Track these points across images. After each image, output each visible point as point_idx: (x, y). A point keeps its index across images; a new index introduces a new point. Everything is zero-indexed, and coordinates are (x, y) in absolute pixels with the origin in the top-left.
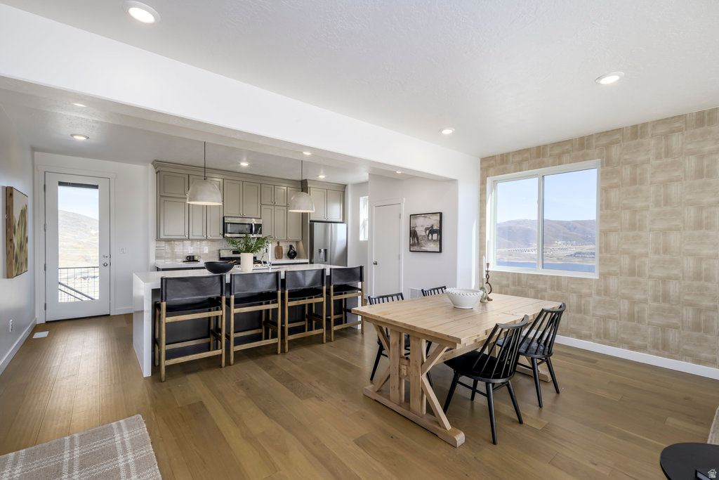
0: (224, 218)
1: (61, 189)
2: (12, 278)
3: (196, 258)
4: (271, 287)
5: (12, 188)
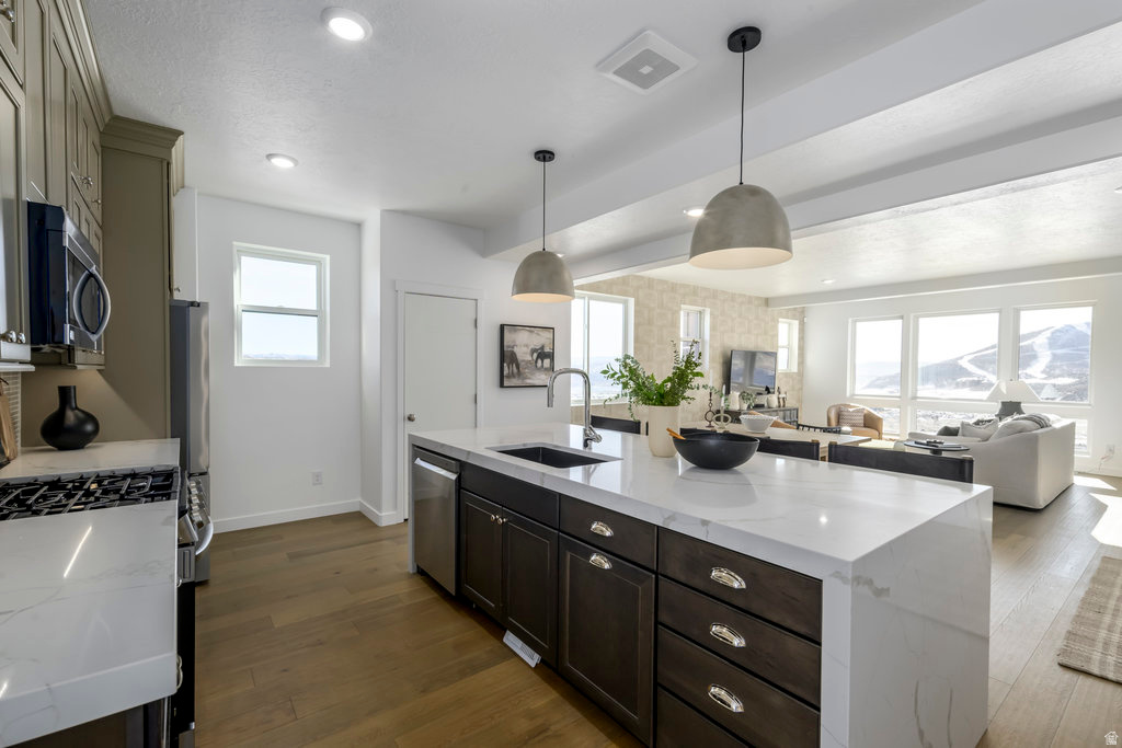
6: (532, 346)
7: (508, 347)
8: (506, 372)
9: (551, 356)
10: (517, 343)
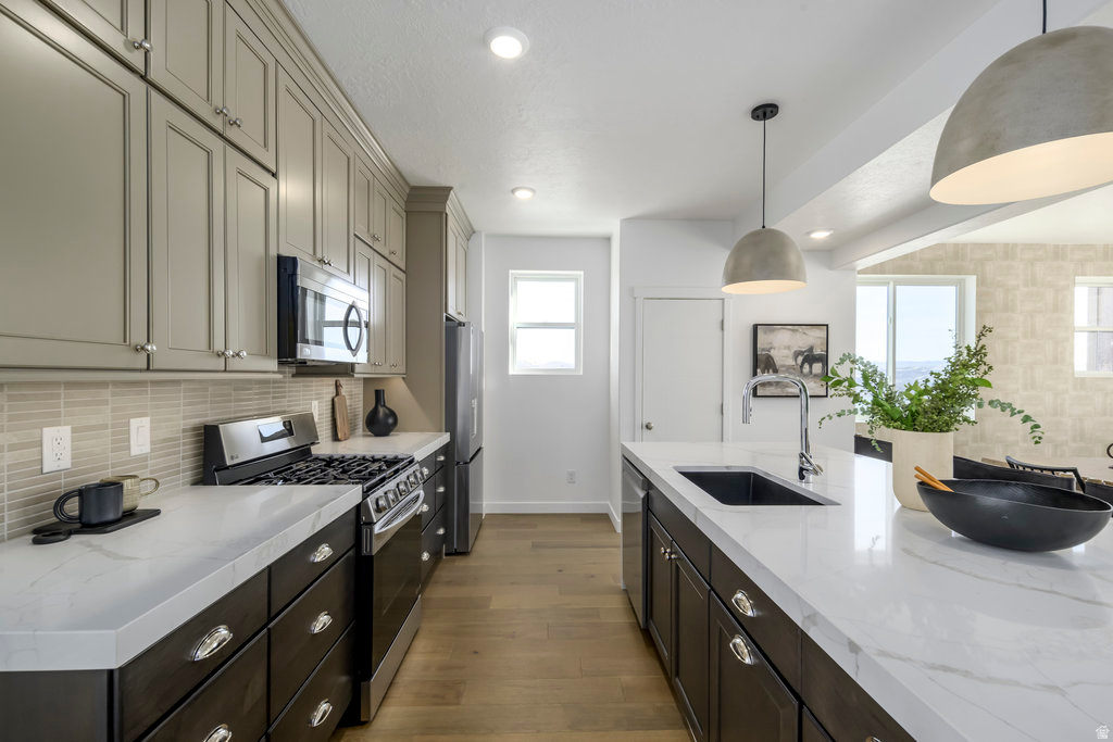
9: (824, 359)
10: (775, 345)
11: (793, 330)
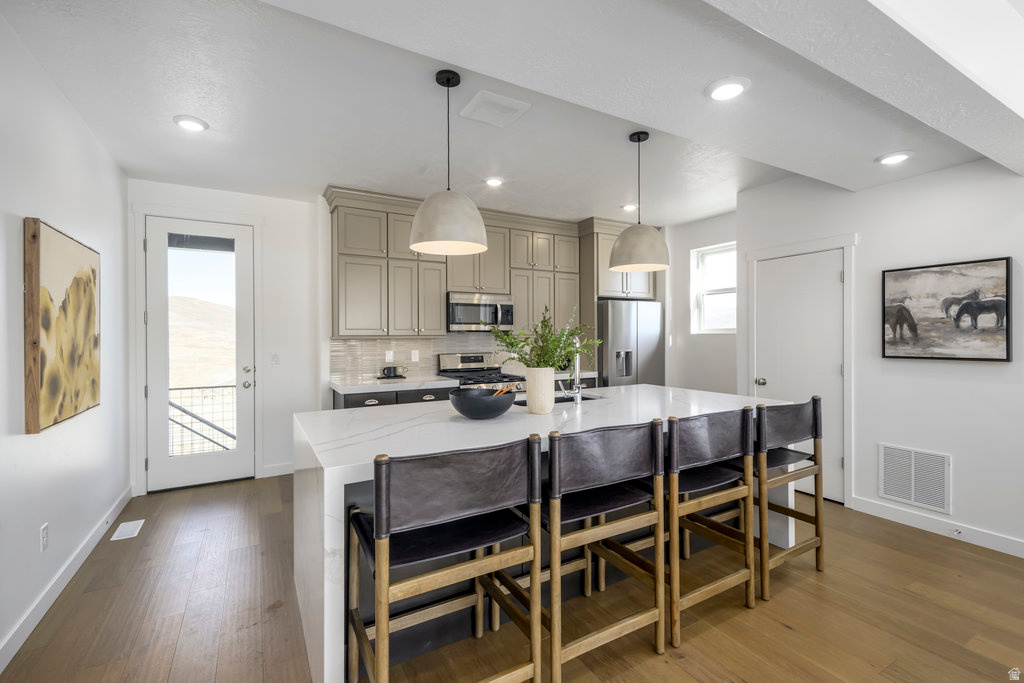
0: (448, 294)
1: (176, 255)
2: (38, 432)
3: (400, 371)
4: (639, 469)
5: (36, 221)
6: (948, 295)
7: (893, 301)
8: (889, 335)
9: (1001, 307)
10: (911, 293)
11: (941, 273)
